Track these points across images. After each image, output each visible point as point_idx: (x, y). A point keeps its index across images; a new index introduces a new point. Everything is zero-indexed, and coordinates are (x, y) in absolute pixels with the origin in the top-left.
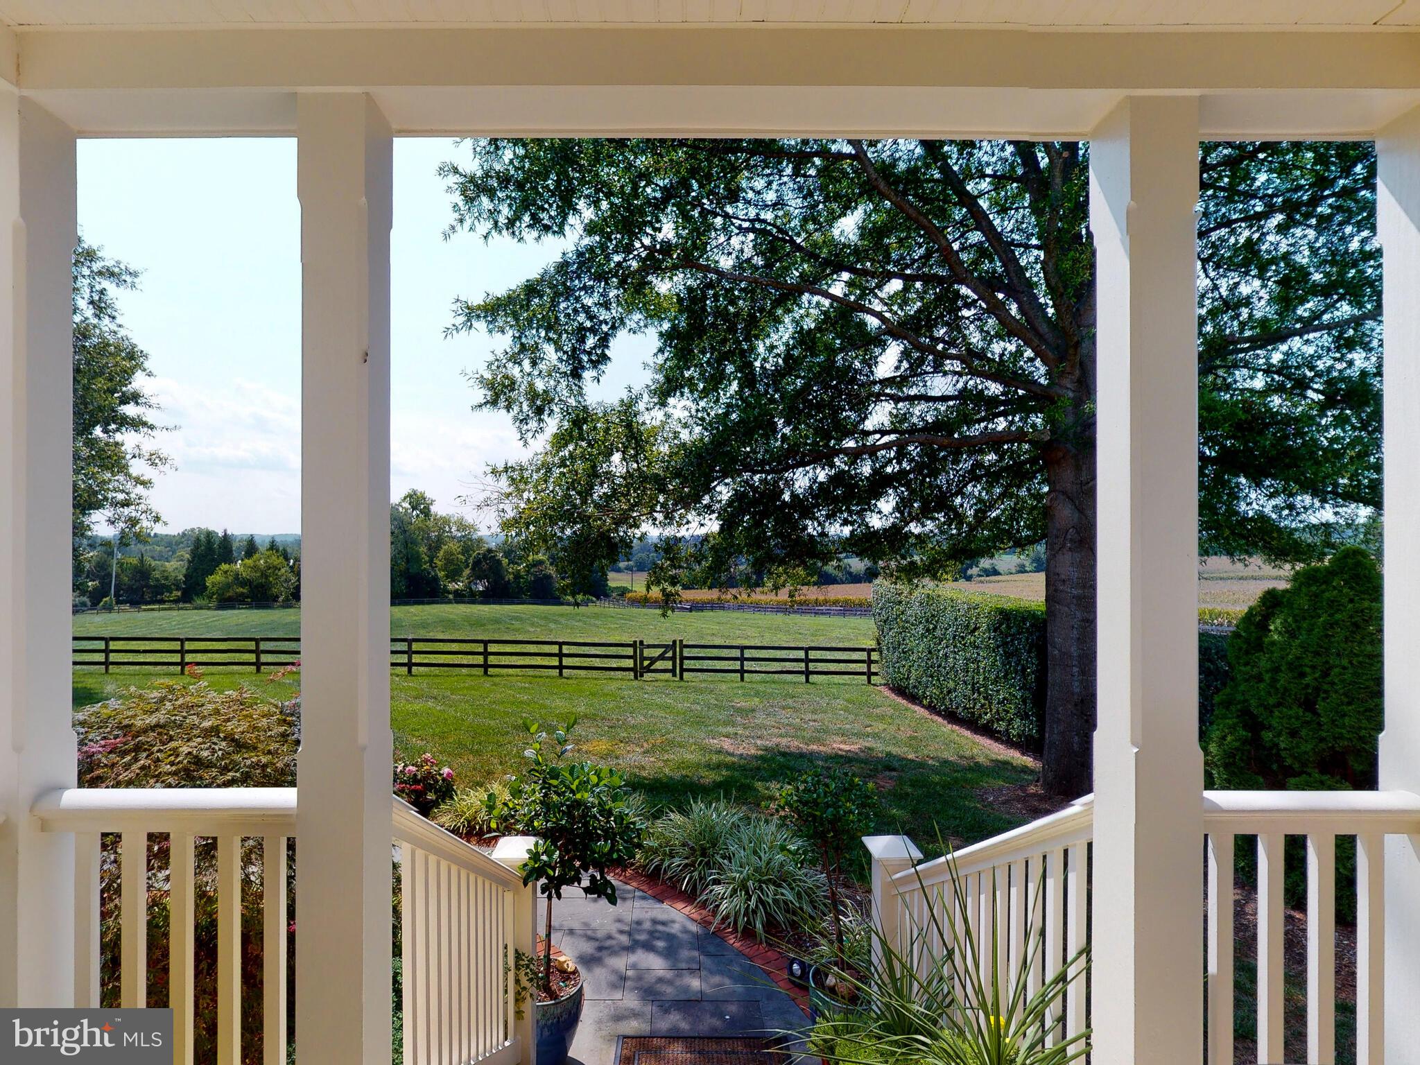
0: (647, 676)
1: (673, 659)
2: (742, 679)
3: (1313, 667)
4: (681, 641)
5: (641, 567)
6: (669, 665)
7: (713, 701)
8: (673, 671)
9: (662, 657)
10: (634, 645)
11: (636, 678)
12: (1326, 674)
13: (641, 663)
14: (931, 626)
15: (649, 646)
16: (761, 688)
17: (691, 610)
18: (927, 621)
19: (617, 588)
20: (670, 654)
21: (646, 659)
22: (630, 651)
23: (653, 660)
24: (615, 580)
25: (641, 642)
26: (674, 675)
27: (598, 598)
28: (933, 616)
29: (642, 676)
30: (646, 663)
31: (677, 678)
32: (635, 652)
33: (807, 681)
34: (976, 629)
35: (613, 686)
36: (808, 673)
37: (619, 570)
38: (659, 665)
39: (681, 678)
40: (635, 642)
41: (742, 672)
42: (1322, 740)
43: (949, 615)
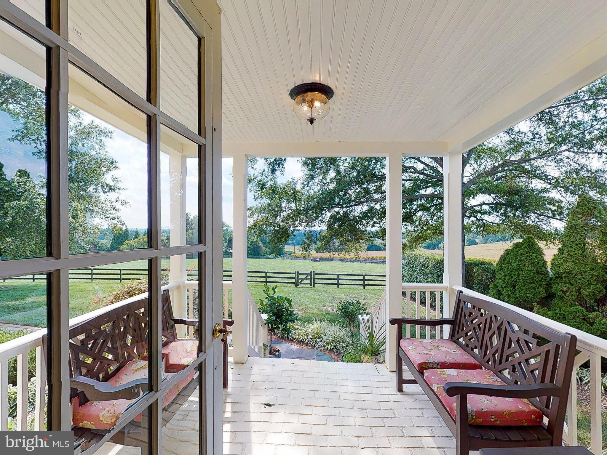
0: (300, 286)
1: (311, 279)
2: (338, 287)
3: (515, 275)
4: (314, 272)
5: (298, 243)
6: (309, 281)
7: (326, 295)
8: (310, 284)
9: (306, 278)
10: (295, 273)
11: (296, 286)
12: (518, 277)
13: (298, 281)
14: (412, 266)
15: (301, 274)
16: (346, 290)
17: (319, 261)
18: (410, 263)
19: (288, 252)
20: (309, 277)
21: (300, 279)
22: (293, 276)
23: (303, 279)
24: (287, 248)
25: (298, 272)
26: (311, 285)
27: (280, 256)
28: (413, 262)
29: (298, 285)
30: (300, 280)
31: (312, 287)
32: (296, 276)
33: (364, 288)
34: (428, 266)
35: (287, 289)
36: (364, 285)
37: (288, 244)
38: (305, 281)
39: (314, 286)
40: (296, 272)
41: (338, 284)
42: (517, 298)
43: (418, 262)
